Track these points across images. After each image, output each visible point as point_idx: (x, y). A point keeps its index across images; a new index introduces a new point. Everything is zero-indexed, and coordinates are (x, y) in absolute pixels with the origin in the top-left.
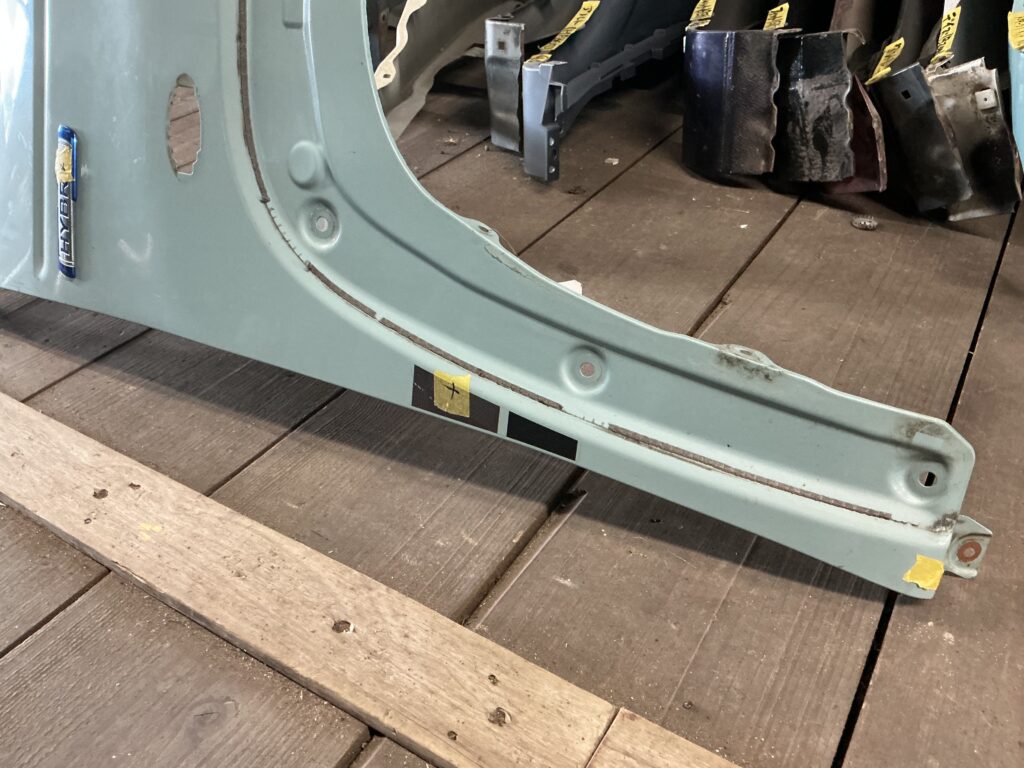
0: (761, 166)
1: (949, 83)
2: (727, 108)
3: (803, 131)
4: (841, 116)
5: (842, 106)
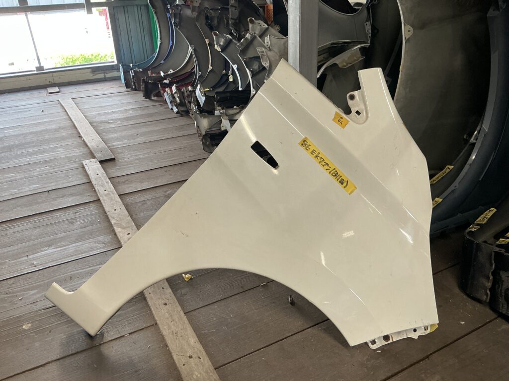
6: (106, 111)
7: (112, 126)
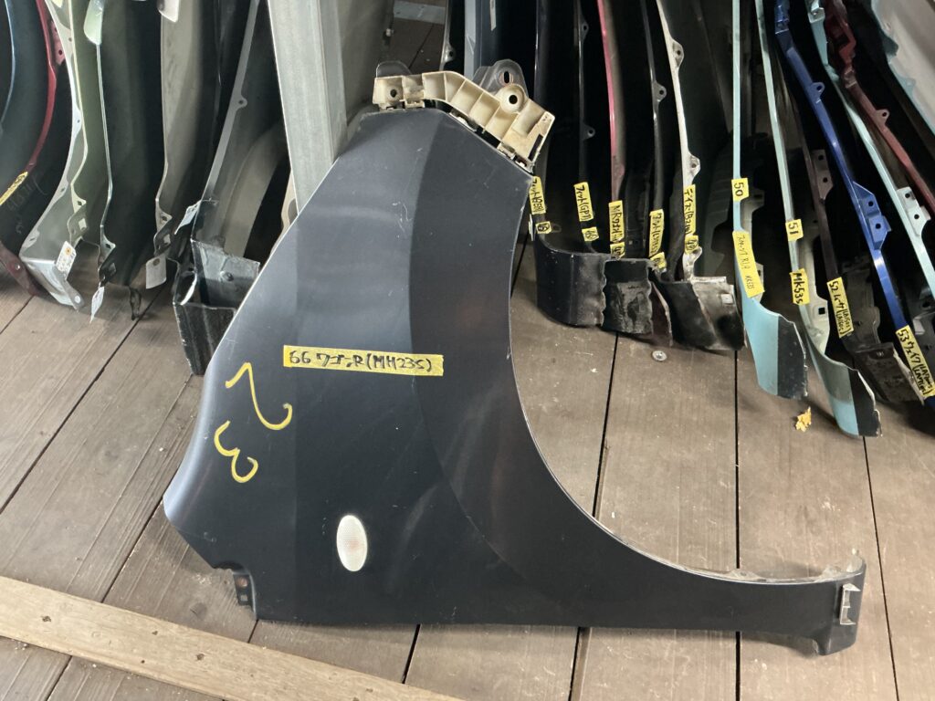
0: (595, 321)
1: (706, 286)
2: (572, 293)
3: (621, 307)
4: (644, 302)
5: (645, 298)
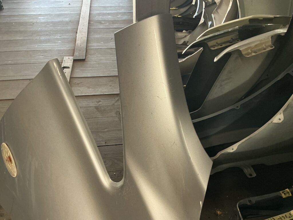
6: (105, 12)
7: (101, 27)
